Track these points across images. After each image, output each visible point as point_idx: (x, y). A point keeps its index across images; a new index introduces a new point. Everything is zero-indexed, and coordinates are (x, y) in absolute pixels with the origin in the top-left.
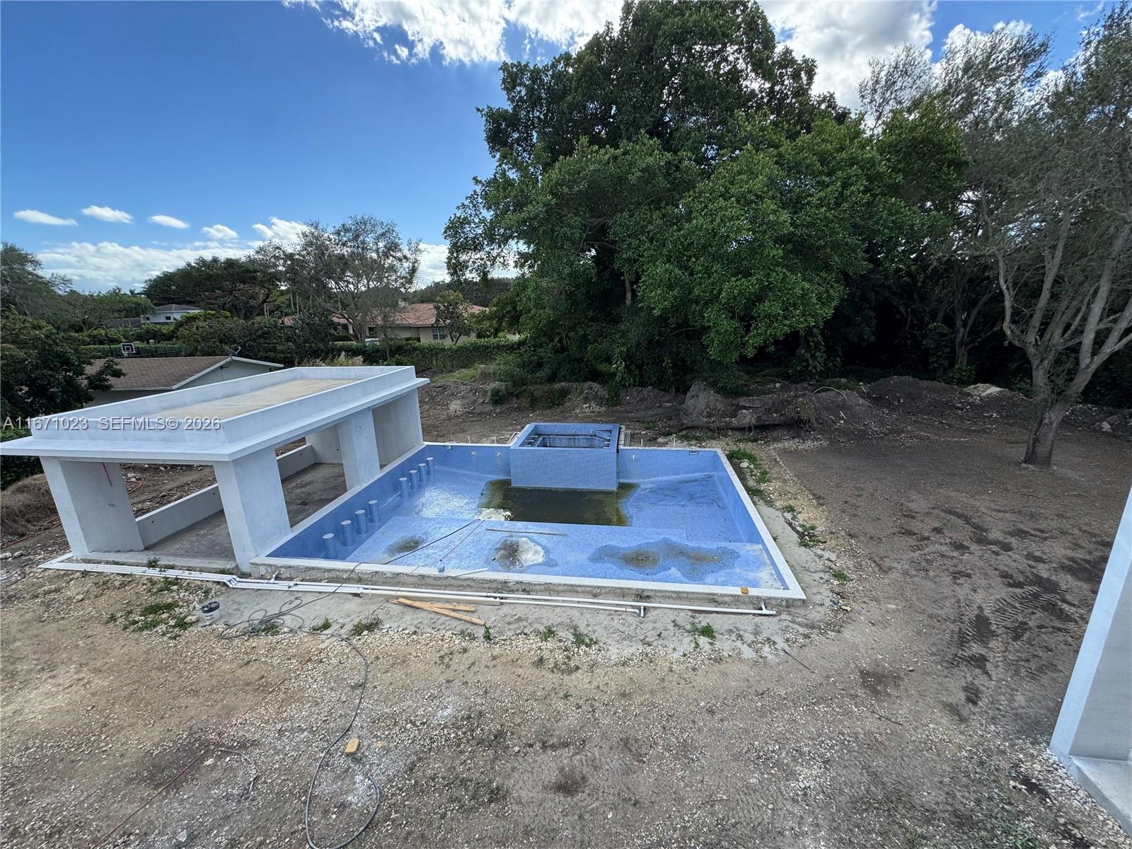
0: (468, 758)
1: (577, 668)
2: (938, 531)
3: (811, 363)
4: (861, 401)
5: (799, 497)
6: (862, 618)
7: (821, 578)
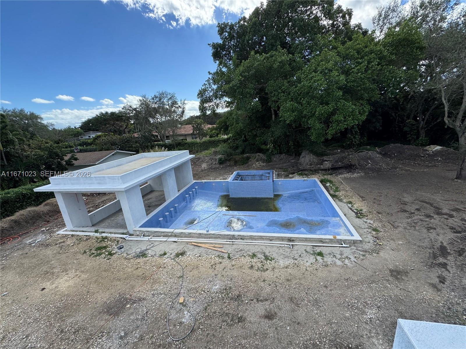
0: (228, 305)
1: (267, 269)
2: (418, 210)
3: (353, 140)
4: (378, 155)
5: (353, 197)
6: (388, 247)
7: (367, 231)
